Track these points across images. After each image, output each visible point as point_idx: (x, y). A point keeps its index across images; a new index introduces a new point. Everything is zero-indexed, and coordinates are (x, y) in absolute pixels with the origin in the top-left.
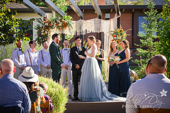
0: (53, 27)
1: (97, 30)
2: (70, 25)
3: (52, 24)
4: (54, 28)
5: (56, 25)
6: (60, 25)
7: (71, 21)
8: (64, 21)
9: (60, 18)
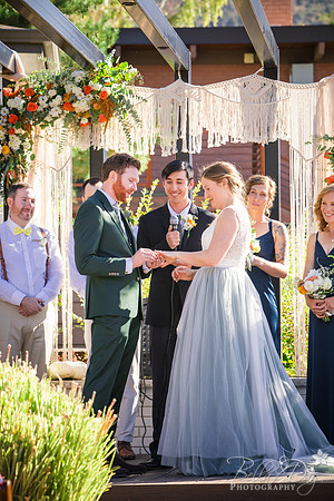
0: (48, 119)
1: (257, 131)
2: (129, 106)
3: (43, 103)
4: (52, 122)
5: (61, 106)
6: (82, 105)
7: (134, 88)
8: (99, 87)
9: (79, 75)
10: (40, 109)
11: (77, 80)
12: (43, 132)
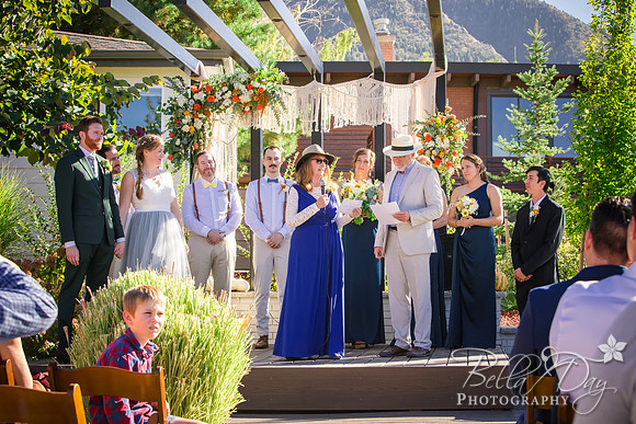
0: (222, 107)
1: (369, 116)
2: (279, 98)
3: (218, 96)
4: (224, 110)
5: (231, 98)
6: (245, 98)
7: (282, 86)
8: (257, 85)
9: (244, 77)
10: (216, 100)
11: (243, 80)
12: (218, 117)
